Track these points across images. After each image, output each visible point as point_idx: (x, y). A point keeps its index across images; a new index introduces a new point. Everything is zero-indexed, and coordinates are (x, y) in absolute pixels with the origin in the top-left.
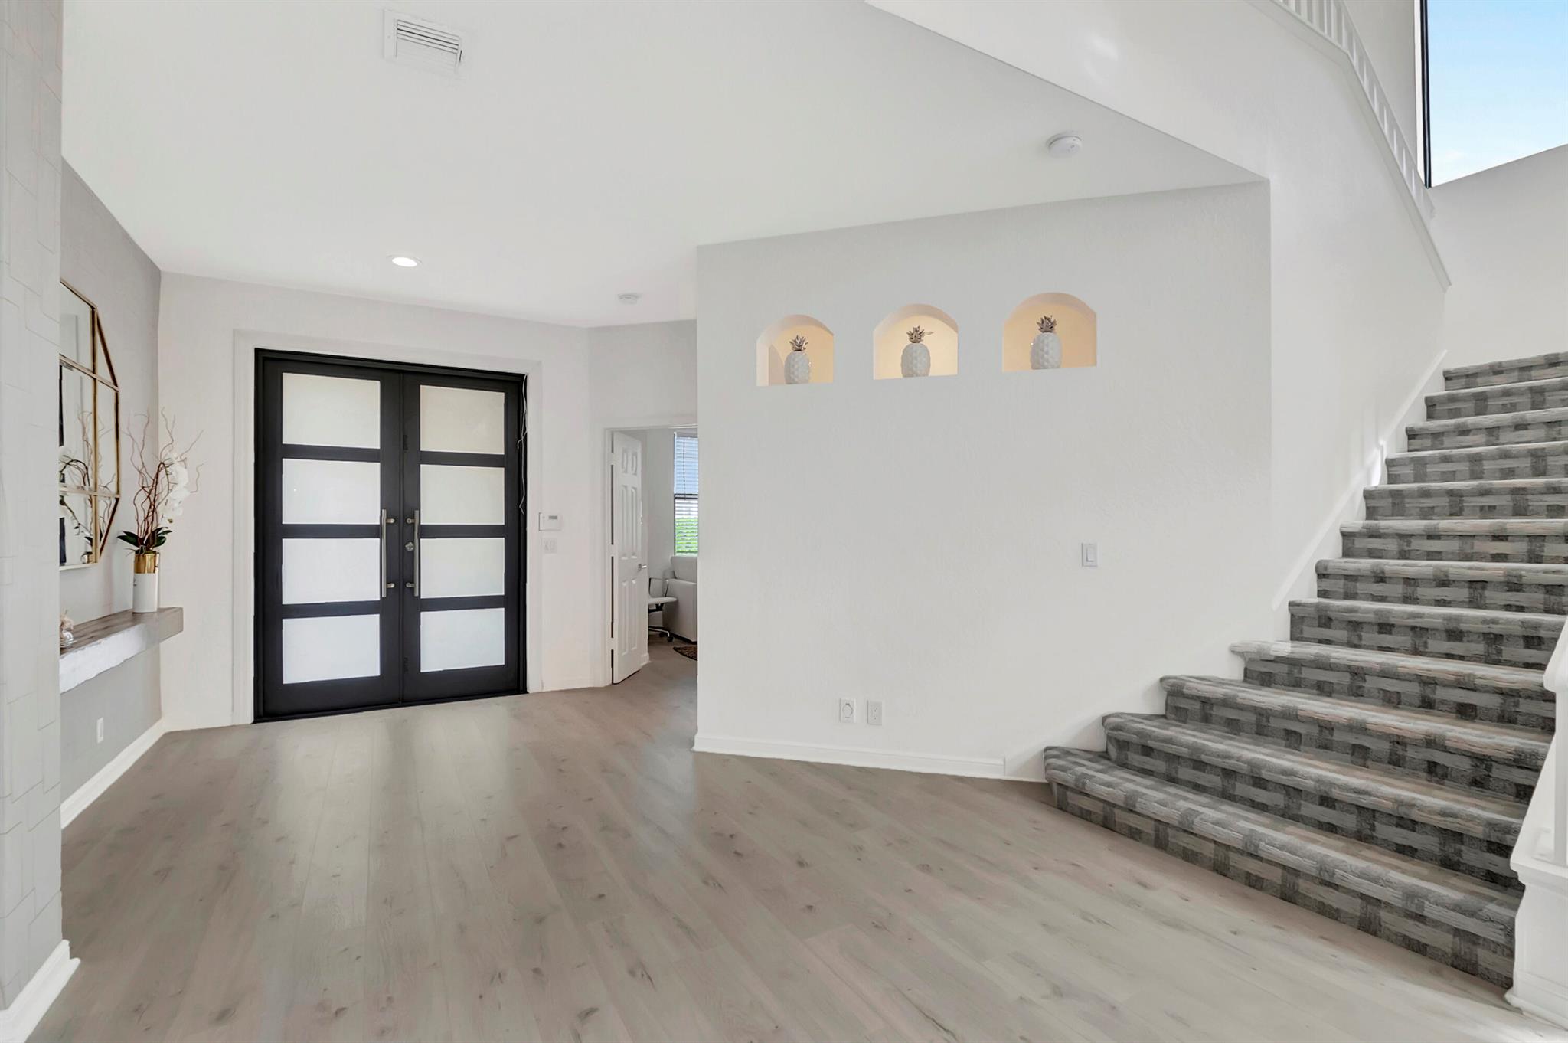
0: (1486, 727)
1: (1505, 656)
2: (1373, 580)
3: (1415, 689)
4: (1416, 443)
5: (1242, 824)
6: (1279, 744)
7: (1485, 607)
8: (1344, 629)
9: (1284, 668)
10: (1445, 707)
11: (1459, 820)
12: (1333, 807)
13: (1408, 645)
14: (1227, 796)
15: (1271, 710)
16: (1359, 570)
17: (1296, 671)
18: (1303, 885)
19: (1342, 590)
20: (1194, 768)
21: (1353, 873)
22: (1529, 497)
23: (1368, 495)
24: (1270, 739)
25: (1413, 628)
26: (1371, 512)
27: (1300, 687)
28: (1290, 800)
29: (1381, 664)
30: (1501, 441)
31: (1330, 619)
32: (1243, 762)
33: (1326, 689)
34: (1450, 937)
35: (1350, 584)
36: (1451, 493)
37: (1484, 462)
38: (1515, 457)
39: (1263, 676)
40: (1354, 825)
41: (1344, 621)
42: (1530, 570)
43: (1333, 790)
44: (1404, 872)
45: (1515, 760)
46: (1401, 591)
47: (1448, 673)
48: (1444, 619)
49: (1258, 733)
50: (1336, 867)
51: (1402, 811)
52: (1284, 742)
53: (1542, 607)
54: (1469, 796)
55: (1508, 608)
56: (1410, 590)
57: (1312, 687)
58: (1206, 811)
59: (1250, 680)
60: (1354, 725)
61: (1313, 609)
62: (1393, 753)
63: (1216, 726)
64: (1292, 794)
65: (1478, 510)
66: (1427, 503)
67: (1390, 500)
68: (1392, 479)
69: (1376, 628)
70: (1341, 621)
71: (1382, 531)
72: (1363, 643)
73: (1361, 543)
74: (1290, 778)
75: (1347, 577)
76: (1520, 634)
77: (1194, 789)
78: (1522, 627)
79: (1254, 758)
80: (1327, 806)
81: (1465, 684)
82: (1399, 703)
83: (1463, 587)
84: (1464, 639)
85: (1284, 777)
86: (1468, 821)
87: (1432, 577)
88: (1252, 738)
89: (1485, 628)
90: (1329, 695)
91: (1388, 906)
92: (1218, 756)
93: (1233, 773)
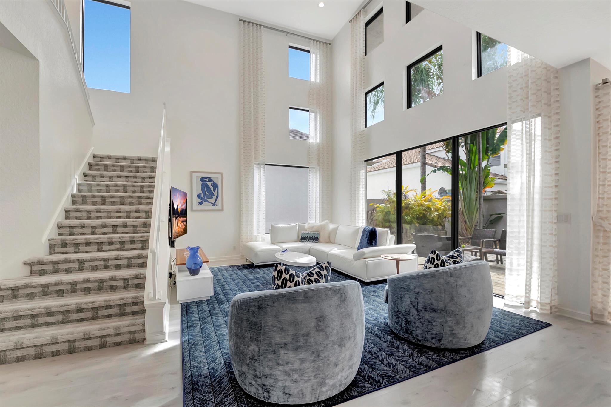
0: (124, 270)
1: (126, 248)
2: (80, 227)
3: (102, 263)
4: (86, 178)
5: (47, 333)
6: (53, 297)
7: (117, 233)
8: (72, 247)
9: (51, 266)
10: (111, 267)
11: (124, 300)
12: (82, 312)
13: (96, 249)
14: (34, 326)
15: (50, 284)
16: (75, 224)
17: (56, 266)
18: (77, 344)
19: (68, 233)
20: (14, 320)
21: (96, 330)
22: (124, 199)
23: (73, 196)
24: (49, 296)
25: (98, 243)
26: (74, 203)
27: (58, 272)
28: (65, 316)
29: (90, 257)
30: (113, 181)
31: (67, 244)
32: (42, 308)
33: (69, 270)
34: (128, 335)
35: (71, 230)
36: (102, 197)
37: (110, 187)
38: (119, 186)
39: (41, 271)
40: (91, 315)
41: (72, 244)
42: (129, 221)
43: (83, 305)
44: (111, 323)
45: (135, 277)
46: (90, 231)
47: (112, 255)
48: (108, 239)
49: (44, 295)
50: (90, 331)
51: (107, 304)
52: (56, 295)
53: (132, 232)
54: (124, 292)
55: (123, 233)
56: (93, 230)
57: (64, 271)
58: (27, 335)
59: (34, 275)
60: (85, 280)
61: (59, 241)
62: (99, 286)
63: (22, 298)
64: (65, 313)
65: (110, 203)
66: (94, 200)
67: (81, 198)
68: (80, 191)
69: (84, 245)
70: (71, 244)
71: (81, 210)
72: (80, 251)
73: (73, 214)
74: (64, 307)
75: (70, 227)
76: (129, 240)
77: (15, 330)
78: (130, 238)
79: (47, 305)
80: (80, 312)
81: (117, 258)
82: (97, 269)
83: (110, 228)
84: (114, 244)
85: (62, 308)
86: (127, 299)
87: (101, 225)
88: (41, 298)
89: (119, 240)
90: (71, 272)
91: (109, 335)
92: (29, 310)
93: (37, 315)
